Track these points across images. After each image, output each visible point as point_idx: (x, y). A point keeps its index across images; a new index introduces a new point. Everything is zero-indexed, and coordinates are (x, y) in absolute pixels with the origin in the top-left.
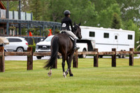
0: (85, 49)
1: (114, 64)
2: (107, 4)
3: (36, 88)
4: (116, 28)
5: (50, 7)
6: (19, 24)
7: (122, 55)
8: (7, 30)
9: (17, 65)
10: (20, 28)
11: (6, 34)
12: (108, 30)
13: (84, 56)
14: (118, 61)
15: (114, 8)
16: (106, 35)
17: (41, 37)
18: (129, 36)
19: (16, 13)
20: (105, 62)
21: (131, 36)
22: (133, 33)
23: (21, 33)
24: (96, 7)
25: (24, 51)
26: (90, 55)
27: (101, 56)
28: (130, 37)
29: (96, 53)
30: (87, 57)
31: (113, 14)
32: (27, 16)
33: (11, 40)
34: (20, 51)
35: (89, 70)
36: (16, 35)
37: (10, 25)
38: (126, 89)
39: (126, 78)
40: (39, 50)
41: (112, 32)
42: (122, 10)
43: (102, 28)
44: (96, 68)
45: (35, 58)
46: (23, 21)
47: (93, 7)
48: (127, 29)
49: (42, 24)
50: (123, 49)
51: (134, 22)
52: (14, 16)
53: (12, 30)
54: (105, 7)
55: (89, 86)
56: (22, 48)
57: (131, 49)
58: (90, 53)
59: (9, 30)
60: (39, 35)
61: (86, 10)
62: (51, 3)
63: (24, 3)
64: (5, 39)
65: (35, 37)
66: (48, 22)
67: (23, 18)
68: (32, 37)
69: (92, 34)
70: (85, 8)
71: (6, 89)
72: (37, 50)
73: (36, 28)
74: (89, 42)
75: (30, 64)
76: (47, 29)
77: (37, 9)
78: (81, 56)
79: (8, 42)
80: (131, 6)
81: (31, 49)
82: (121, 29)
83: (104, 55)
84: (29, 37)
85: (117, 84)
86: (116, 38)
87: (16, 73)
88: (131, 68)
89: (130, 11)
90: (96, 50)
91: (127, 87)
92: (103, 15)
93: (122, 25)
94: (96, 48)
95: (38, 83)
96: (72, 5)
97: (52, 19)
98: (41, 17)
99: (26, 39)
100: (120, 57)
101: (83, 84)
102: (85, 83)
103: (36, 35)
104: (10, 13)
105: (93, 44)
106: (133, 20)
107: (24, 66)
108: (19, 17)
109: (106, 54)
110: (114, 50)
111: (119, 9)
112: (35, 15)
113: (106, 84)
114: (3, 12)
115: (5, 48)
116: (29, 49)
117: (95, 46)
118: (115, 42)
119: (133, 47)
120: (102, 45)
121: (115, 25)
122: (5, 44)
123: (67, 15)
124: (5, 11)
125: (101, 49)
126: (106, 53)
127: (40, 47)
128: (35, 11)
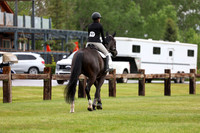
0: (126, 70)
1: (167, 92)
2: (158, 6)
3: (57, 126)
4: (170, 41)
5: (76, 10)
6: (33, 35)
7: (180, 78)
8: (15, 43)
9: (29, 93)
10: (34, 40)
11: (14, 49)
12: (159, 44)
13: (125, 80)
14: (173, 87)
15: (168, 12)
16: (157, 51)
17: (63, 52)
18: (189, 51)
19: (28, 18)
20: (155, 89)
21: (193, 51)
22: (194, 47)
23: (35, 47)
24: (141, 11)
25: (39, 72)
26: (133, 79)
27: (149, 81)
28: (191, 53)
29: (142, 76)
30: (129, 81)
31: (167, 20)
32: (43, 23)
33: (20, 57)
34: (34, 73)
35: (131, 100)
36: (28, 50)
37: (19, 36)
38: (185, 128)
39: (185, 111)
40: (61, 71)
41: (165, 46)
42: (179, 14)
43: (150, 40)
44: (141, 98)
45: (54, 83)
46: (38, 30)
47: (137, 9)
48: (186, 42)
49: (65, 34)
50: (181, 71)
51: (197, 32)
52: (24, 22)
53: (22, 42)
54: (155, 11)
55: (132, 123)
56: (37, 68)
57: (192, 71)
58: (133, 75)
59: (18, 42)
60: (61, 50)
61: (128, 14)
62: (78, 4)
63: (40, 4)
64: (12, 56)
65: (55, 52)
66: (74, 31)
67: (37, 26)
68: (50, 53)
69: (136, 49)
70: (126, 11)
71: (13, 128)
72: (58, 72)
73: (56, 39)
74: (131, 60)
75: (47, 92)
76: (72, 42)
77: (57, 13)
78: (120, 80)
79: (16, 59)
80: (192, 8)
81: (49, 70)
82: (177, 42)
83: (153, 79)
84: (46, 52)
85: (172, 120)
86: (171, 54)
87: (28, 104)
88: (192, 97)
89: (191, 16)
90: (142, 71)
91: (186, 124)
92: (153, 22)
93: (179, 36)
94: (142, 68)
95: (59, 118)
96: (107, 7)
97: (78, 28)
98: (64, 24)
99: (42, 56)
100: (176, 82)
101: (124, 121)
102: (126, 119)
103: (56, 49)
104: (20, 18)
105: (137, 63)
106: (195, 28)
107: (40, 94)
108: (33, 24)
109: (156, 77)
110: (167, 71)
111: (174, 13)
112: (55, 21)
113: (156, 121)
114: (10, 17)
115: (13, 68)
116: (46, 70)
117: (141, 66)
118: (169, 59)
119: (195, 67)
120: (150, 64)
121: (170, 36)
122: (13, 62)
123: (96, 19)
124: (12, 15)
125: (150, 71)
126: (157, 75)
127: (62, 67)
128: (54, 15)
